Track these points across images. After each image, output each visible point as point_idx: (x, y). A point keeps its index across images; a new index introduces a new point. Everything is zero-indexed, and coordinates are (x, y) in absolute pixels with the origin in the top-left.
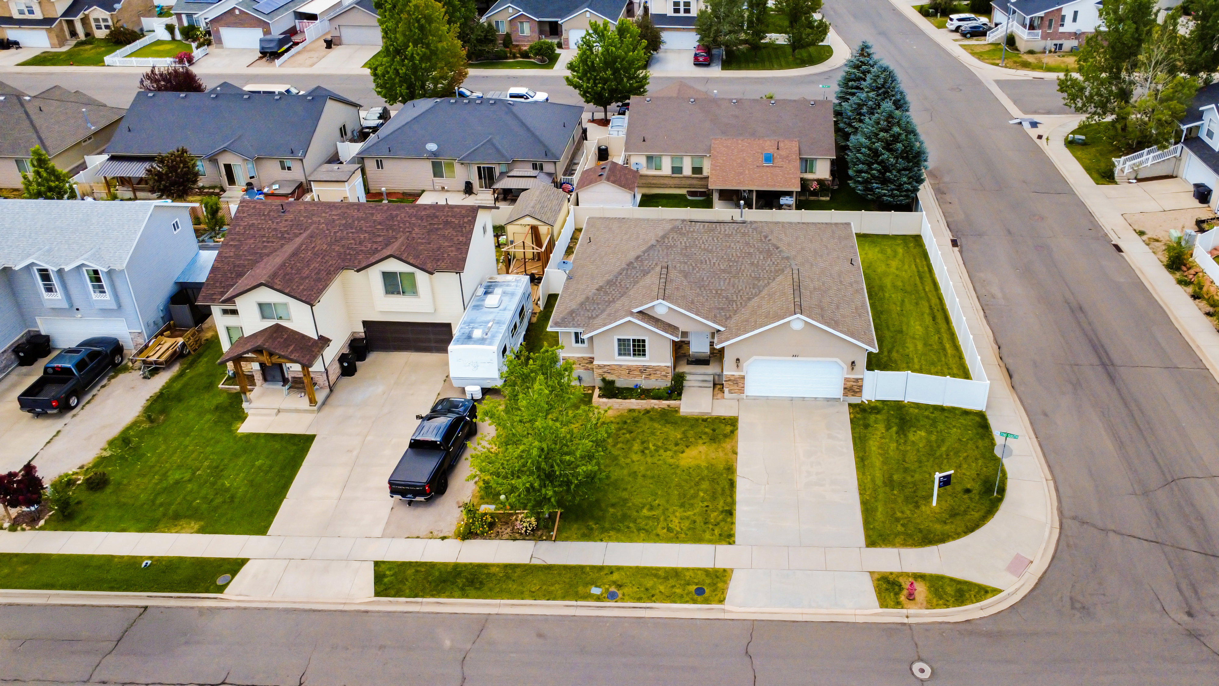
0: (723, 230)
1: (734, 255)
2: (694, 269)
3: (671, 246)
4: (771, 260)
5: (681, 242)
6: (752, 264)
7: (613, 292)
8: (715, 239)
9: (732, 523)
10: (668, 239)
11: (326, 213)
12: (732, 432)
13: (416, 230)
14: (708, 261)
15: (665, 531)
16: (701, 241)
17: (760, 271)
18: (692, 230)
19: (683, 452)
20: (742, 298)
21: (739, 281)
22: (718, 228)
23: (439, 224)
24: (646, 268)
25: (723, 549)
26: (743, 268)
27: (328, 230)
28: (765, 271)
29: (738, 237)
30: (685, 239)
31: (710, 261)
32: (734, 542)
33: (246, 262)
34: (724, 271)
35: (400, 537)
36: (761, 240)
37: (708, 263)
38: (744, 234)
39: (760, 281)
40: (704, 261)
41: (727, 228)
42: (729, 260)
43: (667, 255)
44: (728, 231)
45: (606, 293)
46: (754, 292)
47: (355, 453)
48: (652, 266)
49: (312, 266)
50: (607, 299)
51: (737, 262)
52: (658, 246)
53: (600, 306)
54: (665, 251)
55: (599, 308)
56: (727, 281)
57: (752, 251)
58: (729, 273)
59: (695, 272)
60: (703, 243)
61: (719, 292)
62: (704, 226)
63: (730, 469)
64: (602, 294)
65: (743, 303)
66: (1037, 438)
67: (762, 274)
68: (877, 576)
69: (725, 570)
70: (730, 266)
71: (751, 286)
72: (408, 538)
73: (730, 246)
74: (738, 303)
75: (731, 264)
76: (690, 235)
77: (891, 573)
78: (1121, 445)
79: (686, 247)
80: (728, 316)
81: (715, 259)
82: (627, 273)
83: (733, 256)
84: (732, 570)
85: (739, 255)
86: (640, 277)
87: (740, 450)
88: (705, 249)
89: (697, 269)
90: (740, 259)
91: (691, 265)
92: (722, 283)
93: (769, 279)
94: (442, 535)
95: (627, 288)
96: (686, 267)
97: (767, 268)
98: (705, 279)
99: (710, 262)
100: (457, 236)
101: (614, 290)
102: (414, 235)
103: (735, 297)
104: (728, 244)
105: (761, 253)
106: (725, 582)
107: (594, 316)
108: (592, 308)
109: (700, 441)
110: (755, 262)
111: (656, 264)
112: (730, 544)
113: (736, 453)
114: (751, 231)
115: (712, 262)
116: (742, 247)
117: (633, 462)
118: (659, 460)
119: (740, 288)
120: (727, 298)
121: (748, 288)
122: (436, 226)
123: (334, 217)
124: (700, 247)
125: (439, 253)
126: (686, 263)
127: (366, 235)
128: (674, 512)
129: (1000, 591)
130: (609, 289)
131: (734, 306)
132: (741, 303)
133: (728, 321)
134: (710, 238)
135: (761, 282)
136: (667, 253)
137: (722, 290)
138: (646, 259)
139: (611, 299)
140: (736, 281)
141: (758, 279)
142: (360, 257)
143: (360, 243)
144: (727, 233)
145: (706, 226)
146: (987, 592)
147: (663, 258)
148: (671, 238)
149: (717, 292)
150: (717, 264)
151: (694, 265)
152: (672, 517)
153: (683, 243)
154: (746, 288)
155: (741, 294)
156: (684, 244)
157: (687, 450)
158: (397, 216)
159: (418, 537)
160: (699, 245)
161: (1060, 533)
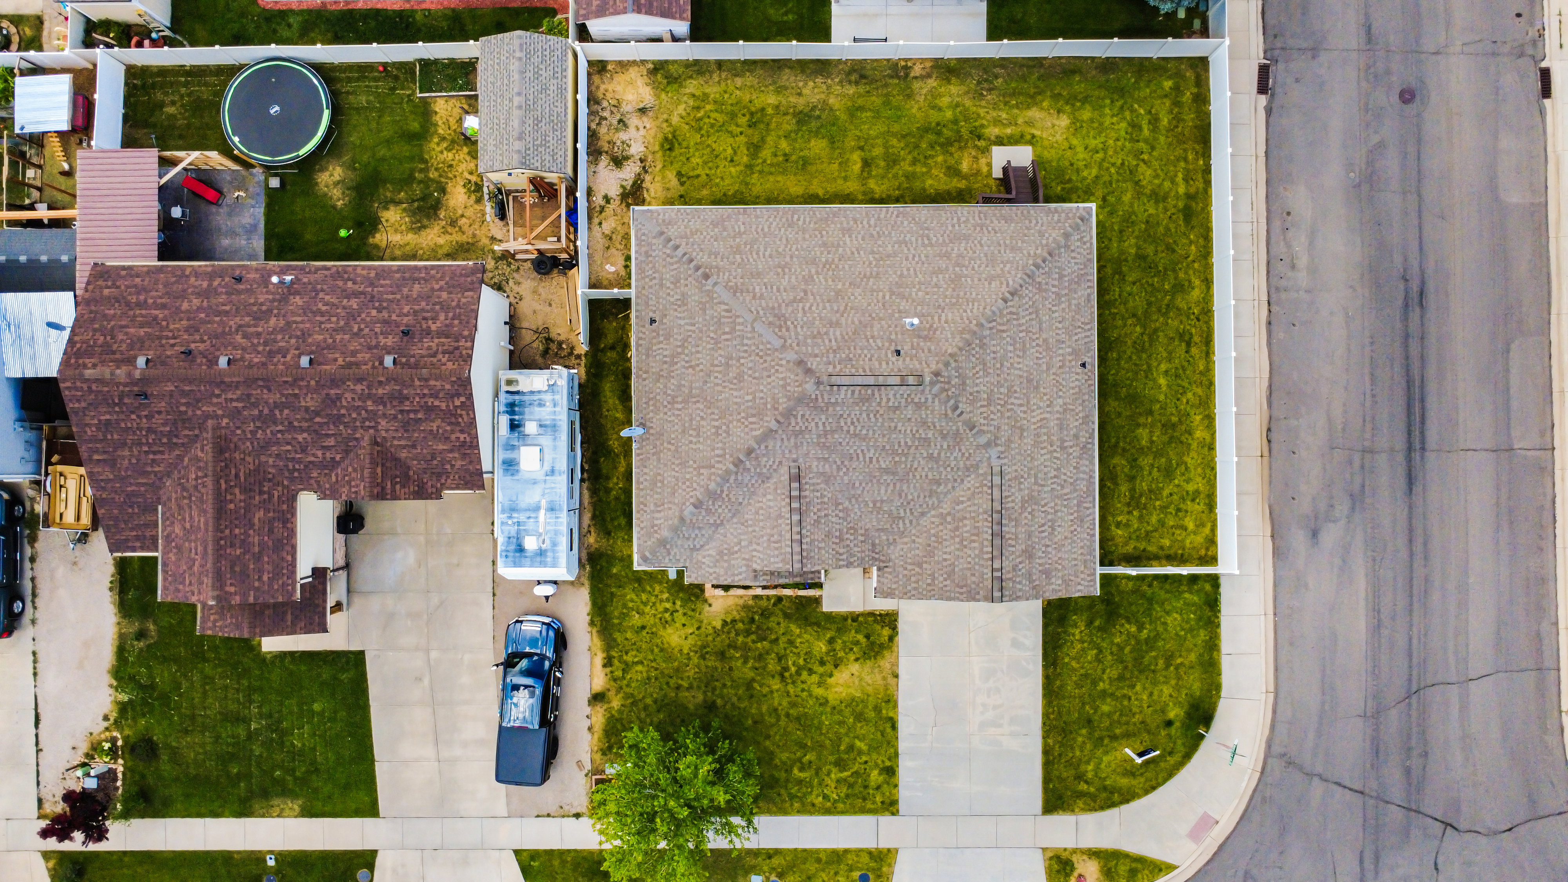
0: (885, 400)
1: (902, 443)
2: (839, 469)
3: (801, 432)
4: (960, 450)
5: (817, 423)
6: (931, 457)
7: (720, 511)
8: (872, 416)
9: (896, 786)
10: (795, 417)
11: (218, 396)
12: (891, 639)
13: (383, 423)
14: (861, 456)
15: (820, 799)
16: (849, 420)
17: (941, 469)
18: (833, 400)
19: (831, 676)
20: (912, 513)
21: (908, 487)
22: (877, 395)
23: (416, 412)
24: (765, 470)
25: (885, 820)
26: (915, 466)
27: (238, 428)
28: (949, 469)
29: (909, 412)
30: (823, 417)
31: (864, 455)
32: (898, 811)
33: (142, 489)
34: (887, 471)
35: (528, 816)
36: (946, 415)
37: (861, 459)
38: (918, 406)
39: (940, 484)
40: (855, 456)
41: (891, 396)
42: (895, 453)
43: (796, 446)
44: (892, 400)
45: (709, 511)
46: (930, 503)
47: (426, 681)
48: (775, 467)
49: (256, 521)
50: (712, 521)
51: (907, 455)
52: (780, 432)
53: (703, 532)
54: (792, 440)
55: (703, 535)
56: (891, 487)
57: (930, 435)
58: (894, 474)
59: (841, 474)
60: (853, 423)
61: (878, 505)
62: (853, 392)
63: (890, 701)
64: (704, 513)
65: (914, 521)
66: (1275, 614)
67: (944, 473)
68: (1050, 854)
69: (889, 850)
70: (896, 462)
71: (927, 494)
72: (538, 816)
73: (896, 427)
74: (907, 522)
75: (897, 459)
76: (831, 409)
77: (1065, 850)
78: (1376, 628)
79: (826, 432)
80: (891, 541)
81: (872, 451)
82: (736, 480)
83: (900, 446)
84: (897, 850)
85: (910, 443)
86: (756, 485)
87: (902, 671)
88: (856, 435)
89: (844, 470)
90: (912, 450)
91: (835, 462)
92: (883, 491)
93: (955, 480)
94: (574, 811)
95: (741, 504)
96: (827, 466)
97: (953, 464)
98: (857, 485)
99: (864, 458)
100: (453, 432)
101: (720, 506)
102: (384, 434)
103: (902, 511)
104: (893, 425)
105: (944, 437)
106: (890, 865)
107: (698, 546)
108: (693, 536)
109: (852, 657)
110: (935, 455)
111: (780, 463)
112: (893, 814)
113: (897, 676)
114: (930, 400)
115: (867, 456)
116: (915, 429)
117: (772, 692)
118: (803, 690)
119: (910, 497)
120: (890, 513)
121: (922, 496)
122: (412, 416)
123: (235, 404)
124: (848, 431)
125: (435, 462)
126: (826, 460)
127: (305, 435)
128: (828, 774)
129: (1175, 867)
130: (713, 504)
131: (901, 525)
132: (911, 522)
133: (892, 547)
134: (864, 415)
135: (942, 487)
136: (796, 444)
137: (882, 501)
138: (764, 455)
139: (718, 522)
140: (905, 487)
141: (938, 483)
142: (315, 475)
143: (304, 450)
144: (891, 404)
145: (857, 392)
146: (1161, 870)
147: (790, 451)
148: (799, 417)
149: (874, 505)
150: (874, 460)
151: (839, 463)
152: (828, 781)
153: (820, 424)
154: (919, 497)
155: (911, 506)
156: (821, 428)
157: (835, 672)
158: (339, 398)
159: (549, 815)
160: (845, 428)
161: (1260, 780)
